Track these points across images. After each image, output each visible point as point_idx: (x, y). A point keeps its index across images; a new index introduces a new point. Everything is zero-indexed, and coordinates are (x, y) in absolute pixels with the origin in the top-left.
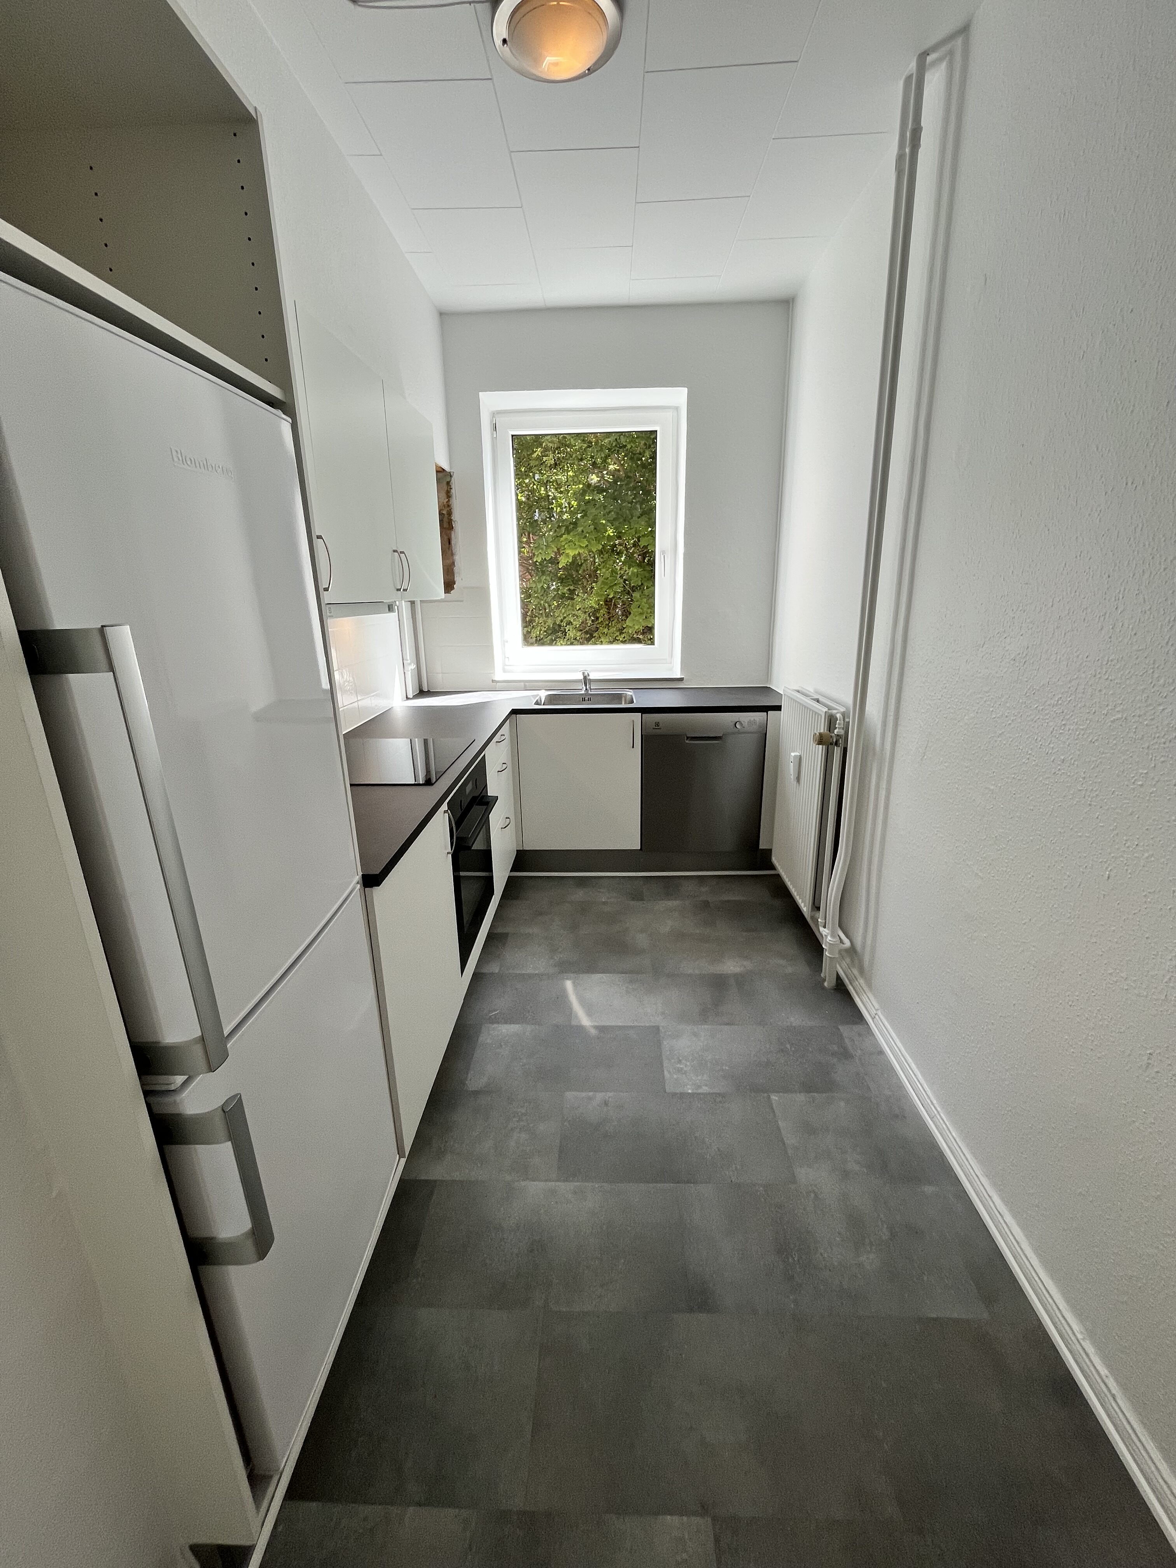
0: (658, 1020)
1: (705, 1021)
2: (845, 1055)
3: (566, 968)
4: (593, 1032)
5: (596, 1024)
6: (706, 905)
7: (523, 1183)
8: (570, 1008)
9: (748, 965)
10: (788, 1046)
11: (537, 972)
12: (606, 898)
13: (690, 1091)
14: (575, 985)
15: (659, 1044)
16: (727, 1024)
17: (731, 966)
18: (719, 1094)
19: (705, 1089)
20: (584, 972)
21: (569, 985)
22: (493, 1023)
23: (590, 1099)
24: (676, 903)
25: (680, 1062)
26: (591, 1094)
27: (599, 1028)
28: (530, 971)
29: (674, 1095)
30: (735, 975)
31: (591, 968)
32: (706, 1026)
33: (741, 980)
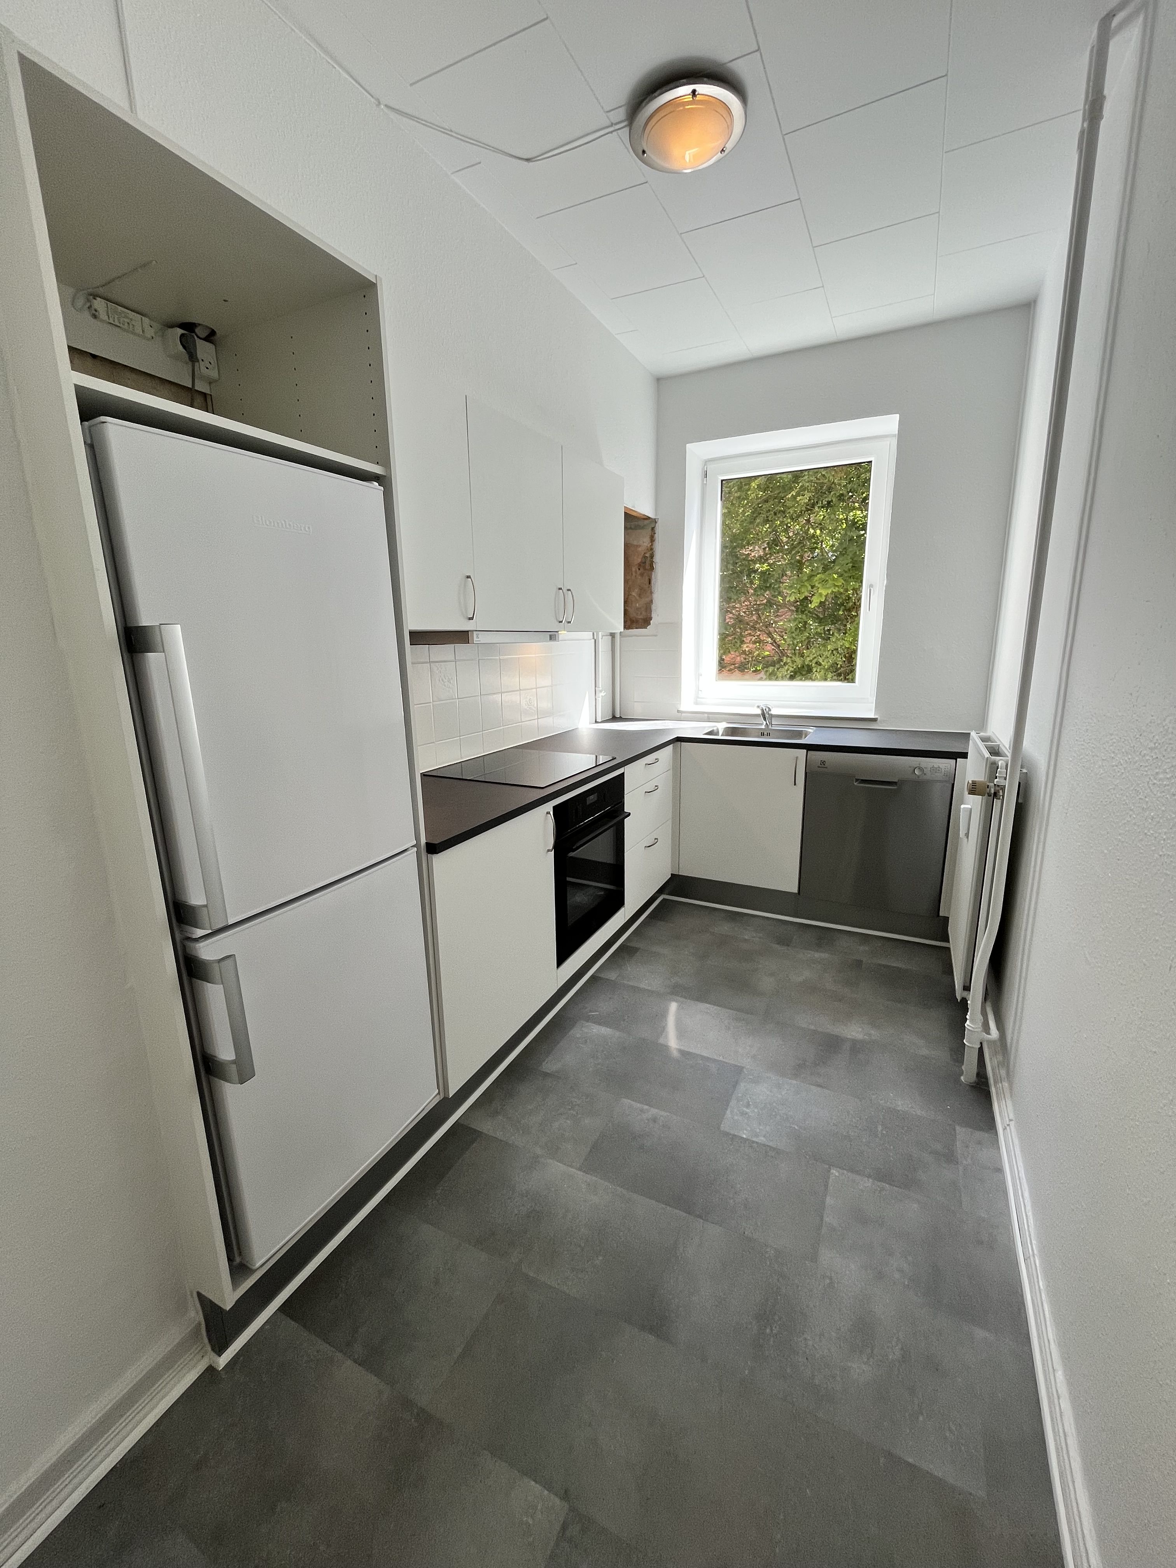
0: (746, 1063)
1: (795, 1076)
2: (949, 1157)
3: (677, 991)
4: (675, 1054)
5: (682, 1048)
6: (859, 963)
7: (550, 1161)
8: (664, 1029)
9: (875, 1034)
10: (880, 1128)
11: (649, 988)
12: (750, 936)
13: (744, 1136)
14: (678, 1009)
15: (735, 1085)
16: (819, 1086)
17: (855, 1031)
18: (774, 1149)
19: (761, 1140)
20: (693, 999)
21: (673, 1007)
22: (588, 1021)
23: (642, 1111)
24: (825, 955)
25: (748, 1106)
26: (646, 1107)
27: (682, 1052)
28: (642, 986)
29: (727, 1134)
30: (854, 1042)
31: (702, 997)
32: (794, 1082)
33: (856, 1047)
